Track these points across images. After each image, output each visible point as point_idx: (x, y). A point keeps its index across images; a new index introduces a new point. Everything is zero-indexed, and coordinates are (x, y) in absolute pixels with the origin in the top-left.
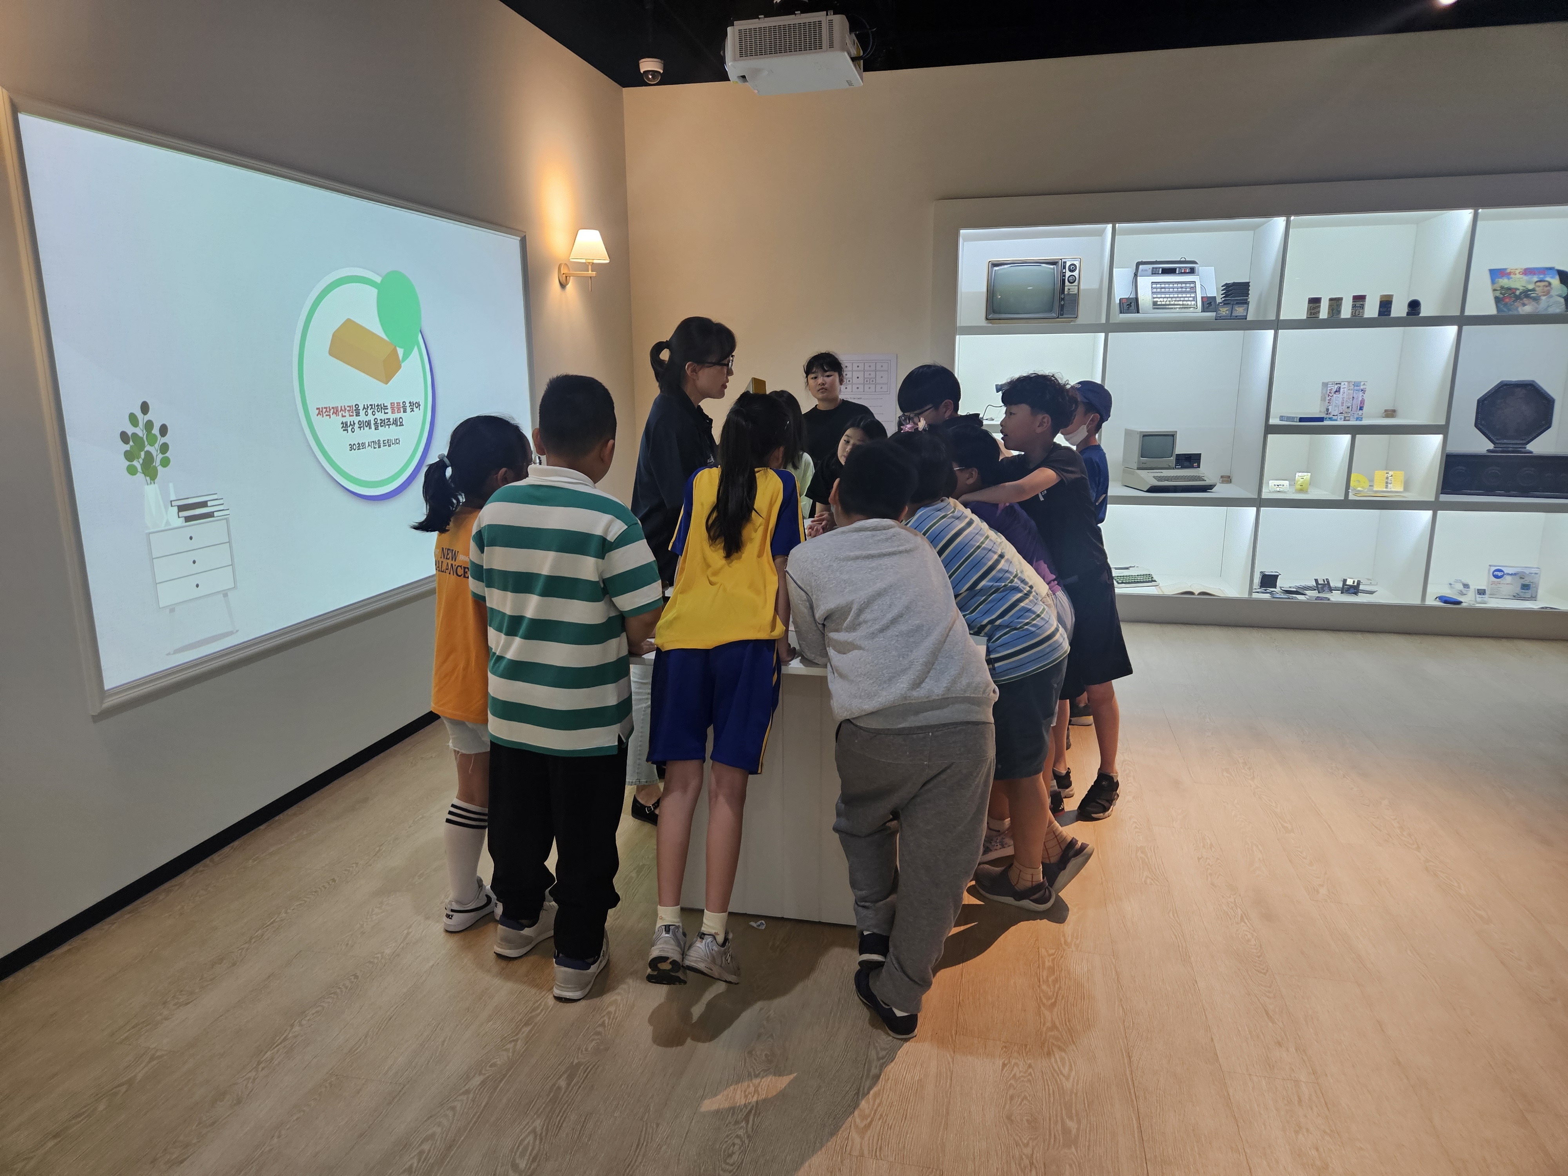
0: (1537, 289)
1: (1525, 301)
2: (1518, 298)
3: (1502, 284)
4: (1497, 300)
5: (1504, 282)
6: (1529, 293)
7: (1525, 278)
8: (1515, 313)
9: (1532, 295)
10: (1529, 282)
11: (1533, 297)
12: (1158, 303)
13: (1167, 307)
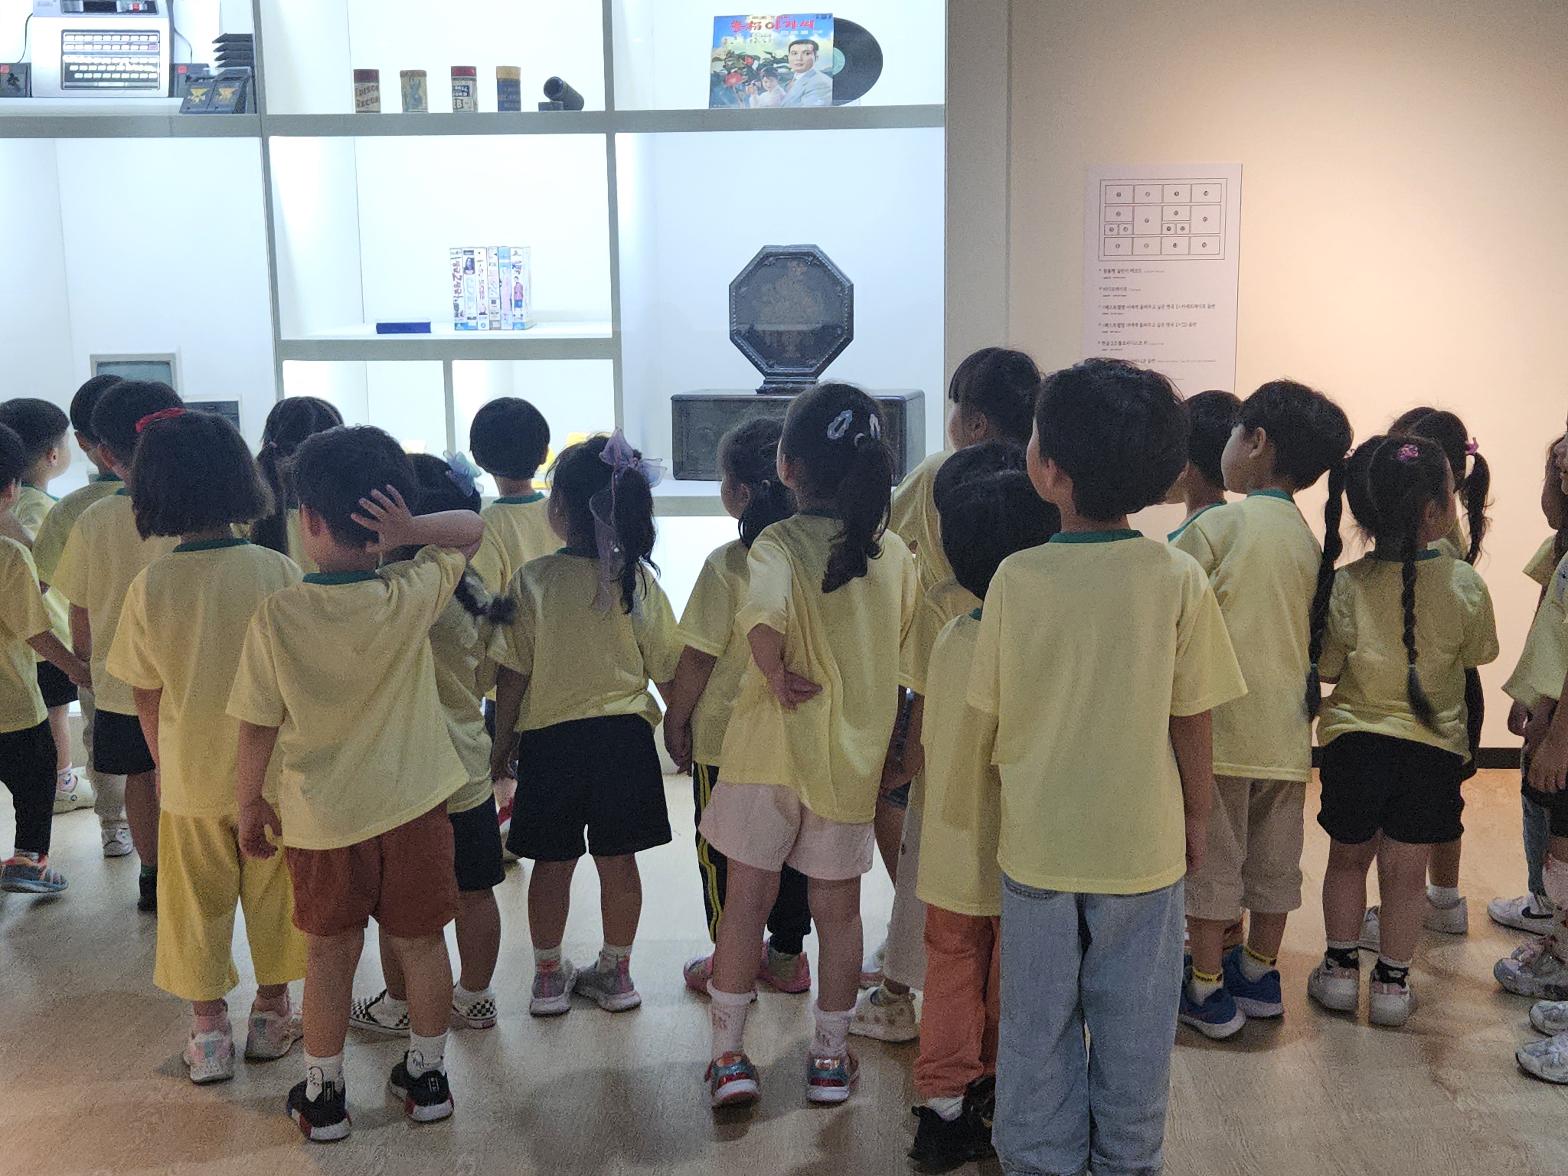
0: (791, 58)
1: (766, 82)
2: (753, 75)
3: (730, 47)
4: (716, 80)
5: (736, 43)
6: (775, 65)
7: (774, 34)
8: (743, 106)
9: (780, 70)
10: (779, 45)
11: (781, 74)
12: (77, 76)
13: (96, 84)
